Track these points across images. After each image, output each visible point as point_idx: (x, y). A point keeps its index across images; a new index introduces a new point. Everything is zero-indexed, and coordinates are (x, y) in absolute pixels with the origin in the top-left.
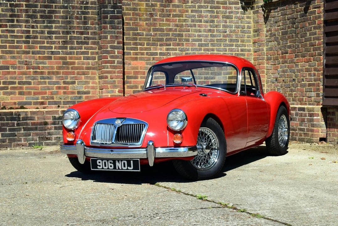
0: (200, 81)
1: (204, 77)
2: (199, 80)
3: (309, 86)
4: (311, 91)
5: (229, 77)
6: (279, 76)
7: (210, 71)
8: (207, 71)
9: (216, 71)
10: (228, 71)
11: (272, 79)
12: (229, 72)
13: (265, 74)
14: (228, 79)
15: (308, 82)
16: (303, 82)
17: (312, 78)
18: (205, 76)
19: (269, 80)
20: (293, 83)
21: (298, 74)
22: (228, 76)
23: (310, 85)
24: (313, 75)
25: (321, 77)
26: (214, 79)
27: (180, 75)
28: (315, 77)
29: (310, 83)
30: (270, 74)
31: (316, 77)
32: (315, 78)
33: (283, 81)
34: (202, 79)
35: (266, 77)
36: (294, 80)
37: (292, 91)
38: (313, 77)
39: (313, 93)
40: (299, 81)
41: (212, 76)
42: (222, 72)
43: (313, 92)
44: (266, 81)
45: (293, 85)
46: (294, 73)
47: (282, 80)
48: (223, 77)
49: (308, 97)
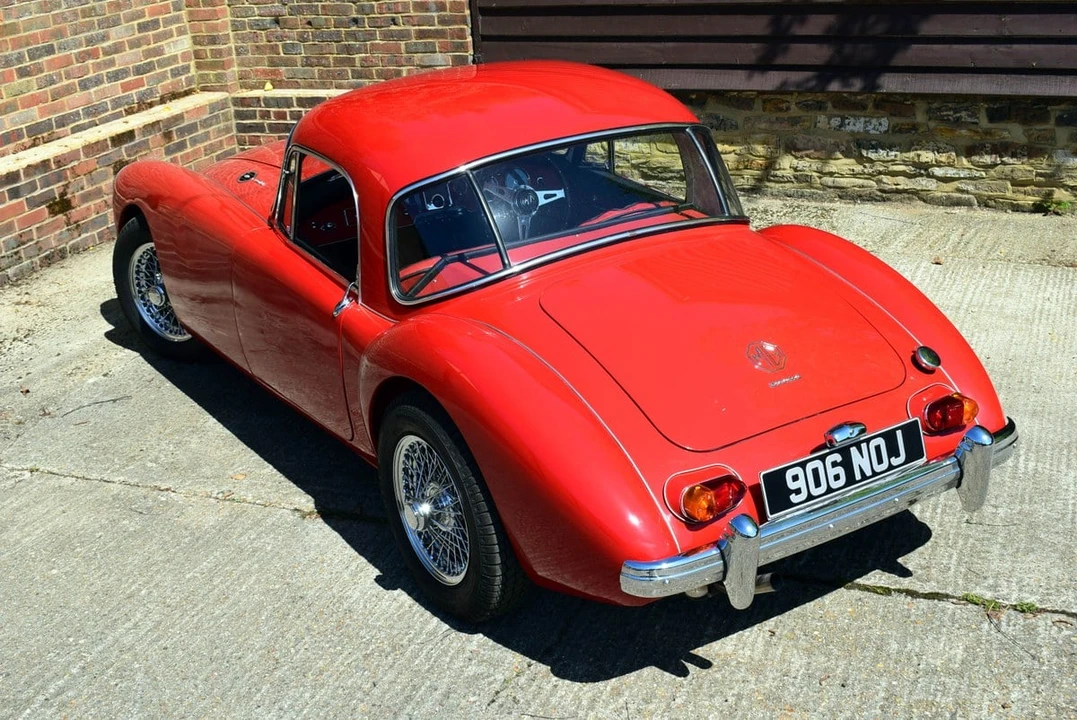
0: (80, 53)
1: (85, 37)
2: (76, 51)
3: (421, 39)
4: (431, 49)
5: (139, 24)
6: (286, 10)
7: (95, 19)
8: (88, 19)
9: (108, 15)
10: (133, 9)
11: (257, 18)
12: (137, 11)
13: (226, 6)
14: (139, 32)
15: (414, 25)
16: (393, 27)
17: (433, 17)
18: (87, 34)
19: (244, 22)
20: (354, 28)
21: (372, 6)
22: (135, 23)
23: (421, 34)
24: (434, 7)
25: (467, 12)
26: (108, 39)
27: (29, 48)
28: (442, 13)
29: (424, 30)
30: (247, 4)
31: (448, 13)
32: (444, 16)
33: (309, 23)
34: (81, 45)
35: (229, 13)
36: (355, 21)
37: (349, 49)
38: (435, 14)
39: (439, 56)
40: (379, 24)
41: (101, 31)
42: (121, 13)
43: (441, 52)
44: (232, 25)
45: (353, 36)
46: (354, 3)
47: (304, 21)
48: (127, 29)
49: (418, 66)
